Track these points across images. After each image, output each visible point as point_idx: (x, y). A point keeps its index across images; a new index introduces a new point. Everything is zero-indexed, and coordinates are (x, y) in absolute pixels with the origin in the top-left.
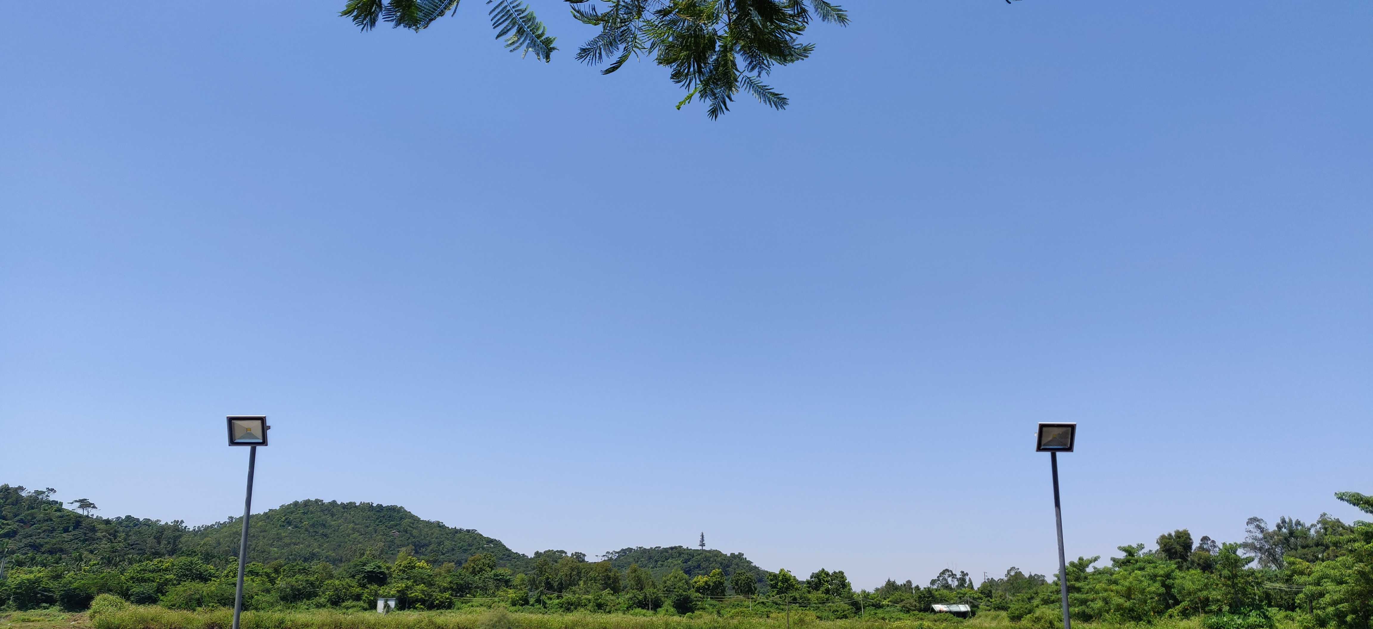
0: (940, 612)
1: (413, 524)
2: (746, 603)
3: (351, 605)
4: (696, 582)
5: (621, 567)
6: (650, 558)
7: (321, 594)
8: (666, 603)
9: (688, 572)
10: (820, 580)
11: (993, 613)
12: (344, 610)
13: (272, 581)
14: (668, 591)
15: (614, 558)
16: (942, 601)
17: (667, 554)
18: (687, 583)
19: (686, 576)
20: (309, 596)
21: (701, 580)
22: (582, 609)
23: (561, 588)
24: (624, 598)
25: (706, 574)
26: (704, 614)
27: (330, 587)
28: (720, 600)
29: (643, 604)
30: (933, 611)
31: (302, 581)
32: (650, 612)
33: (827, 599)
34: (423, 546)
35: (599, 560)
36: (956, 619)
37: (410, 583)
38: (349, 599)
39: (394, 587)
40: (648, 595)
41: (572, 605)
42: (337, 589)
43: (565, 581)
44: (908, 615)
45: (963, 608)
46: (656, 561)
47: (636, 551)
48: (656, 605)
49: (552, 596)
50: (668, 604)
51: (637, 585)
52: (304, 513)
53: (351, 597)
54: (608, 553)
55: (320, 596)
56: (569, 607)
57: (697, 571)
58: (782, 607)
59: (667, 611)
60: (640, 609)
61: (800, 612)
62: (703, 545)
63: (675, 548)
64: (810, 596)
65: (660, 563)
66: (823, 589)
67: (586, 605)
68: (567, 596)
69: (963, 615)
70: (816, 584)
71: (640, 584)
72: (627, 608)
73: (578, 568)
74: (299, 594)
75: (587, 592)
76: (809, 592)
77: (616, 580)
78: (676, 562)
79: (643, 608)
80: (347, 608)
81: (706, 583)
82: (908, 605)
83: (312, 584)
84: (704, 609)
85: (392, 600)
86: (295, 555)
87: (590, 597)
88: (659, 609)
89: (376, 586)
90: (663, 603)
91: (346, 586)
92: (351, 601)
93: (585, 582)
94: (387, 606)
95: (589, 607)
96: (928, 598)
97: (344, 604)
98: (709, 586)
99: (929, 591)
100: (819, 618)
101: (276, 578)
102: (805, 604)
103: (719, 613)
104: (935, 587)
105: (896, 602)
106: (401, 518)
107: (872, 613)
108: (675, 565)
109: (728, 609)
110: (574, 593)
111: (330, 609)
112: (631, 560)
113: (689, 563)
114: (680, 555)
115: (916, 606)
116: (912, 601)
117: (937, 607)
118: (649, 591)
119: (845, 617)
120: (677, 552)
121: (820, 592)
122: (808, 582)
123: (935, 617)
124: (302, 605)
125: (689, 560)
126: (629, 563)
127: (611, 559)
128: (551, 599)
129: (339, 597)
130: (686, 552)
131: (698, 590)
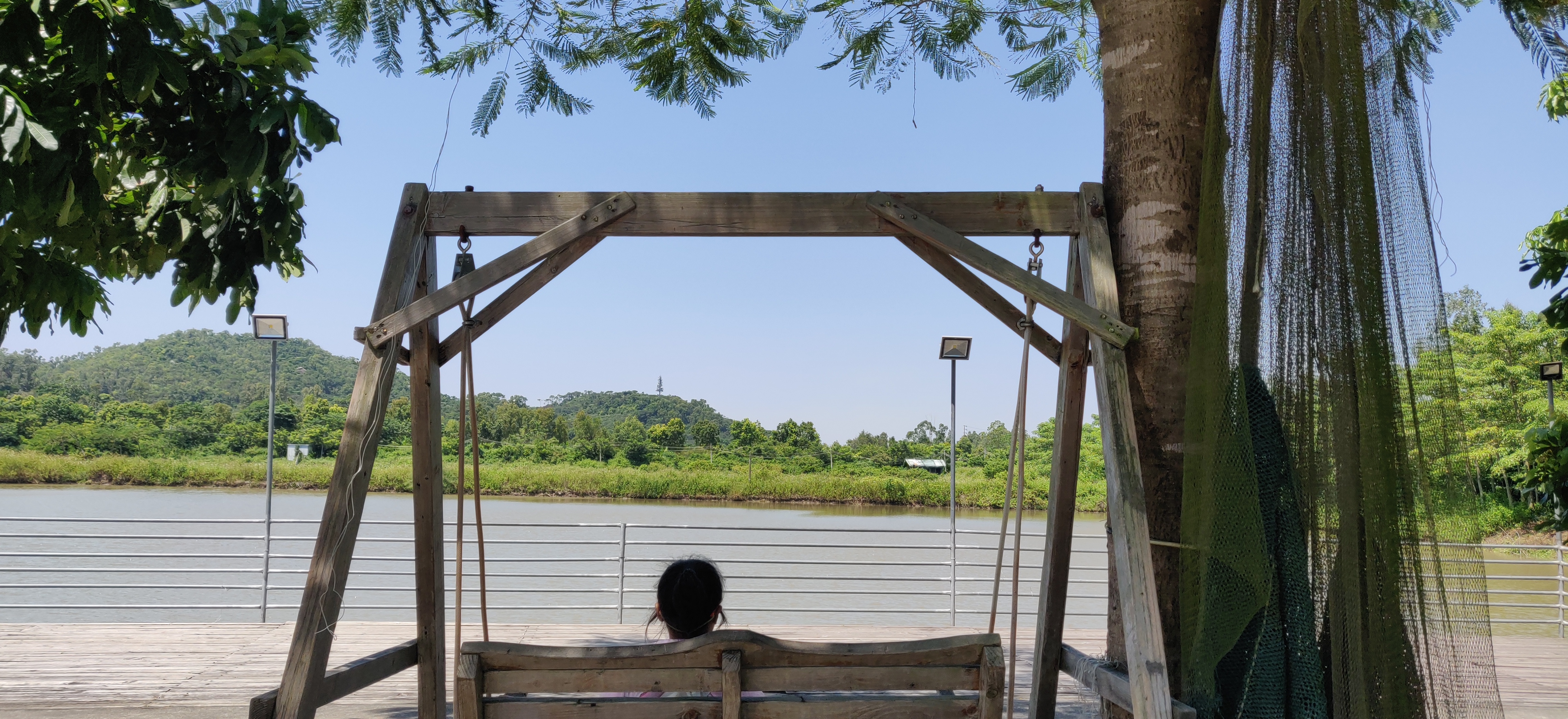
0: (914, 467)
1: (323, 359)
2: (706, 455)
3: (257, 451)
4: (652, 432)
5: (566, 413)
6: (601, 403)
7: (219, 438)
8: (618, 454)
9: (643, 419)
10: (787, 431)
11: (969, 469)
12: (249, 458)
13: (159, 423)
14: (621, 441)
15: (559, 403)
16: (917, 455)
17: (619, 400)
18: (641, 432)
19: (640, 424)
20: (206, 441)
21: (659, 429)
22: (524, 459)
23: (500, 436)
24: (571, 448)
25: (664, 422)
26: (660, 465)
27: (231, 431)
28: (678, 451)
29: (592, 455)
30: (906, 465)
31: (197, 424)
32: (601, 463)
33: (795, 452)
34: (335, 386)
35: (542, 404)
36: (929, 474)
37: (325, 428)
38: (253, 445)
39: (307, 432)
40: (598, 445)
41: (512, 454)
42: (238, 434)
43: (504, 428)
44: (880, 469)
45: (938, 463)
46: (607, 407)
47: (584, 396)
48: (608, 456)
49: (489, 445)
50: (620, 455)
51: (586, 433)
52: (190, 345)
53: (256, 442)
54: (552, 397)
55: (218, 441)
56: (509, 457)
57: (652, 418)
58: (746, 459)
59: (619, 462)
60: (589, 460)
61: (765, 464)
62: (660, 390)
63: (629, 393)
64: (775, 448)
65: (611, 409)
66: (790, 440)
67: (528, 455)
68: (506, 445)
69: (938, 470)
70: (783, 435)
71: (590, 434)
72: (575, 459)
73: (518, 414)
74: (194, 439)
75: (528, 441)
76: (775, 444)
77: (561, 428)
78: (630, 409)
79: (592, 459)
80: (252, 455)
81: (664, 432)
82: (880, 459)
83: (209, 428)
84: (660, 460)
85: (305, 447)
86: (181, 393)
87: (533, 446)
88: (610, 461)
89: (285, 431)
90: (615, 453)
91: (249, 430)
92: (256, 447)
93: (526, 431)
94: (298, 453)
95: (532, 457)
96: (902, 452)
97: (248, 451)
98: (667, 436)
99: (904, 445)
100: (784, 471)
101: (164, 421)
102: (769, 456)
103: (676, 464)
104: (911, 440)
105: (868, 456)
106: (309, 353)
107: (842, 466)
108: (628, 412)
109: (687, 461)
110: (515, 441)
111: (232, 456)
112: (579, 405)
113: (645, 409)
114: (634, 400)
115: (888, 460)
116: (885, 455)
117: (911, 462)
118: (599, 440)
119: (813, 470)
120: (631, 397)
121: (787, 444)
122: (775, 434)
123: (908, 472)
124: (198, 450)
125: (645, 406)
126: (577, 409)
127: (555, 404)
128: (488, 448)
129: (242, 443)
130: (641, 397)
131: (654, 440)
